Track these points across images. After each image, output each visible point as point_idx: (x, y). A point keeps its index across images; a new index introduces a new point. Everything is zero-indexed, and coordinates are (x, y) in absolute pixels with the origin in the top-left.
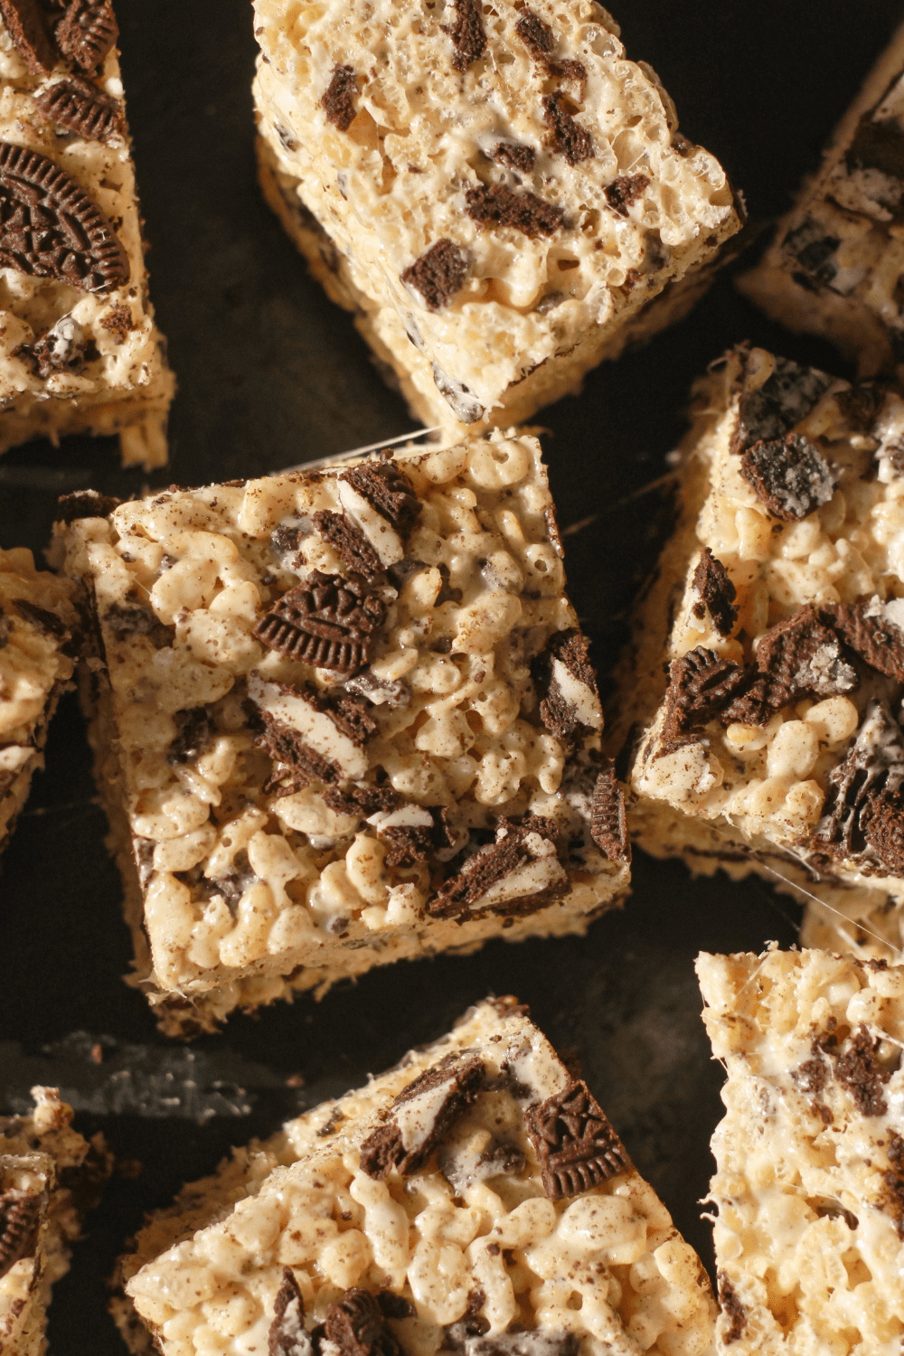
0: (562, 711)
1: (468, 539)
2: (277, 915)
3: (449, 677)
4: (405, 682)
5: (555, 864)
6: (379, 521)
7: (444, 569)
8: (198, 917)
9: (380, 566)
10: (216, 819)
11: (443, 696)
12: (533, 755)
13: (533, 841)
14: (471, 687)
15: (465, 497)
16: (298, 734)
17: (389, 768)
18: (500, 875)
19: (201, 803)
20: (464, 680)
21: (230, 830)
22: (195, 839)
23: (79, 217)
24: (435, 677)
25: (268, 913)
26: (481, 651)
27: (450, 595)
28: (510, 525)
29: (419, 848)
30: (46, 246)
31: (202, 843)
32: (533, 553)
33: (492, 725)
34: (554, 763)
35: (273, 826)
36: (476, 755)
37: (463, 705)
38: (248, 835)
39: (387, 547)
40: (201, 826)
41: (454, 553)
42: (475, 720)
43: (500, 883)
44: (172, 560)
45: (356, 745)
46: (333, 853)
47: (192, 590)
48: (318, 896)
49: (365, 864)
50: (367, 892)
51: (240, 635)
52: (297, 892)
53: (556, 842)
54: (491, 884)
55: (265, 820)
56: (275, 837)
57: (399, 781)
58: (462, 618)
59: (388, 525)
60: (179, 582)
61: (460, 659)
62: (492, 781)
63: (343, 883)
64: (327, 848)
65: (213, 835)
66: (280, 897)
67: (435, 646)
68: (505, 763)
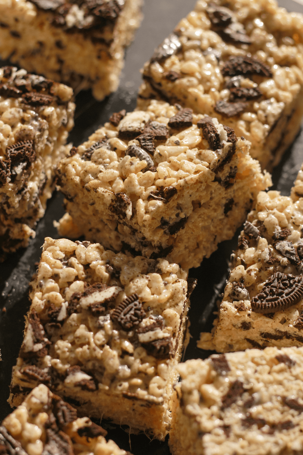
0: (74, 371)
1: (137, 365)
2: (51, 268)
3: (99, 340)
4: (101, 327)
5: (30, 349)
6: (153, 338)
7: (132, 355)
8: (61, 250)
9: (140, 333)
10: (87, 266)
11: (94, 337)
12: (65, 361)
13: (39, 346)
14: (93, 345)
15: (151, 370)
16: (100, 291)
17: (79, 314)
18: (34, 331)
19: (92, 261)
20: (96, 345)
21: (81, 267)
22: (83, 256)
23: (276, 302)
24: (100, 335)
25: (53, 266)
26: (102, 354)
27: (124, 354)
28: (138, 381)
29: (53, 313)
30: (271, 291)
31: (81, 257)
32: (126, 385)
33: (79, 350)
34: (60, 366)
35: (77, 278)
36: (73, 343)
37: (89, 343)
38: (78, 270)
39: (144, 337)
40: (86, 260)
41: (136, 359)
42: (81, 346)
43: (31, 329)
44: (165, 284)
45: (90, 304)
46: (62, 291)
47: (154, 285)
48: (52, 282)
49: (55, 296)
50: (46, 295)
51: (136, 290)
52: (55, 277)
53: (36, 353)
54: (33, 327)
55: (80, 277)
56: (74, 277)
57: (74, 316)
58: (115, 353)
59: (151, 340)
60: (158, 282)
61: (102, 347)
62: (63, 345)
63: (52, 289)
64: (64, 291)
65: (82, 261)
66: (57, 271)
67: (110, 341)
68: (66, 350)
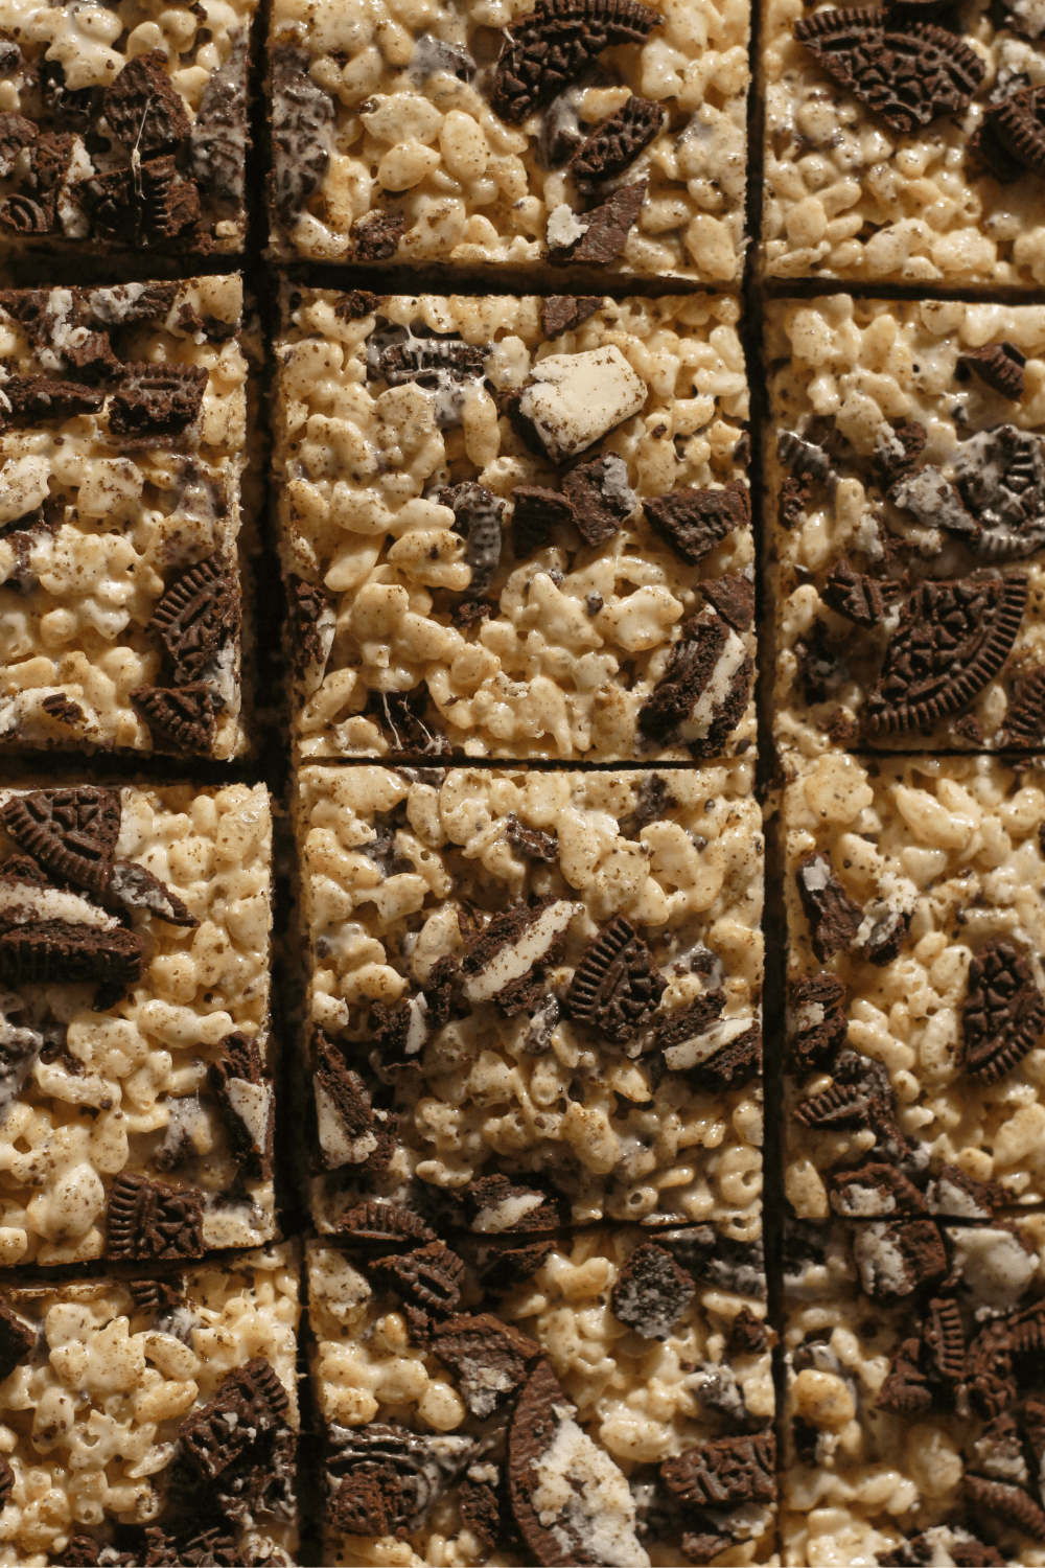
0: (494, 1196)
1: (676, 1132)
2: (347, 889)
3: (544, 1093)
4: (546, 1053)
5: (345, 1158)
6: (709, 1050)
7: (648, 1106)
8: (360, 815)
9: (666, 1046)
10: (449, 849)
11: (528, 1085)
12: (456, 1159)
13: (368, 1143)
14: (533, 1112)
15: (714, 1134)
16: (515, 942)
17: (469, 1022)
18: (340, 1106)
19: (467, 838)
20: (540, 1107)
21: (435, 861)
22: (434, 826)
24: (547, 1080)
25: (350, 881)
26: (565, 1129)
27: (623, 1110)
28: (684, 1174)
29: (386, 1036)
31: (428, 832)
32: (650, 1194)
33: (493, 1125)
34: (445, 1176)
35: (432, 901)
36: (465, 1105)
37: (515, 1102)
38: (427, 876)
39: (681, 1055)
40: (446, 834)
41: (663, 1117)
42: (499, 1110)
43: (331, 1105)
44: (700, 847)
45: (495, 995)
46: (396, 955)
47: (669, 861)
48: (356, 931)
49: (378, 982)
50: (351, 979)
51: (620, 902)
52: (365, 913)
53: (364, 1164)
54: (332, 1096)
55: (440, 896)
56: (421, 901)
57: (451, 1031)
58: (599, 1115)
59: (702, 1059)
60: (680, 850)
61: (560, 1106)
62: (439, 1116)
63: (364, 957)
64: (402, 948)
65: (434, 843)
66: (364, 895)
67: (578, 1085)
68: (453, 1130)
